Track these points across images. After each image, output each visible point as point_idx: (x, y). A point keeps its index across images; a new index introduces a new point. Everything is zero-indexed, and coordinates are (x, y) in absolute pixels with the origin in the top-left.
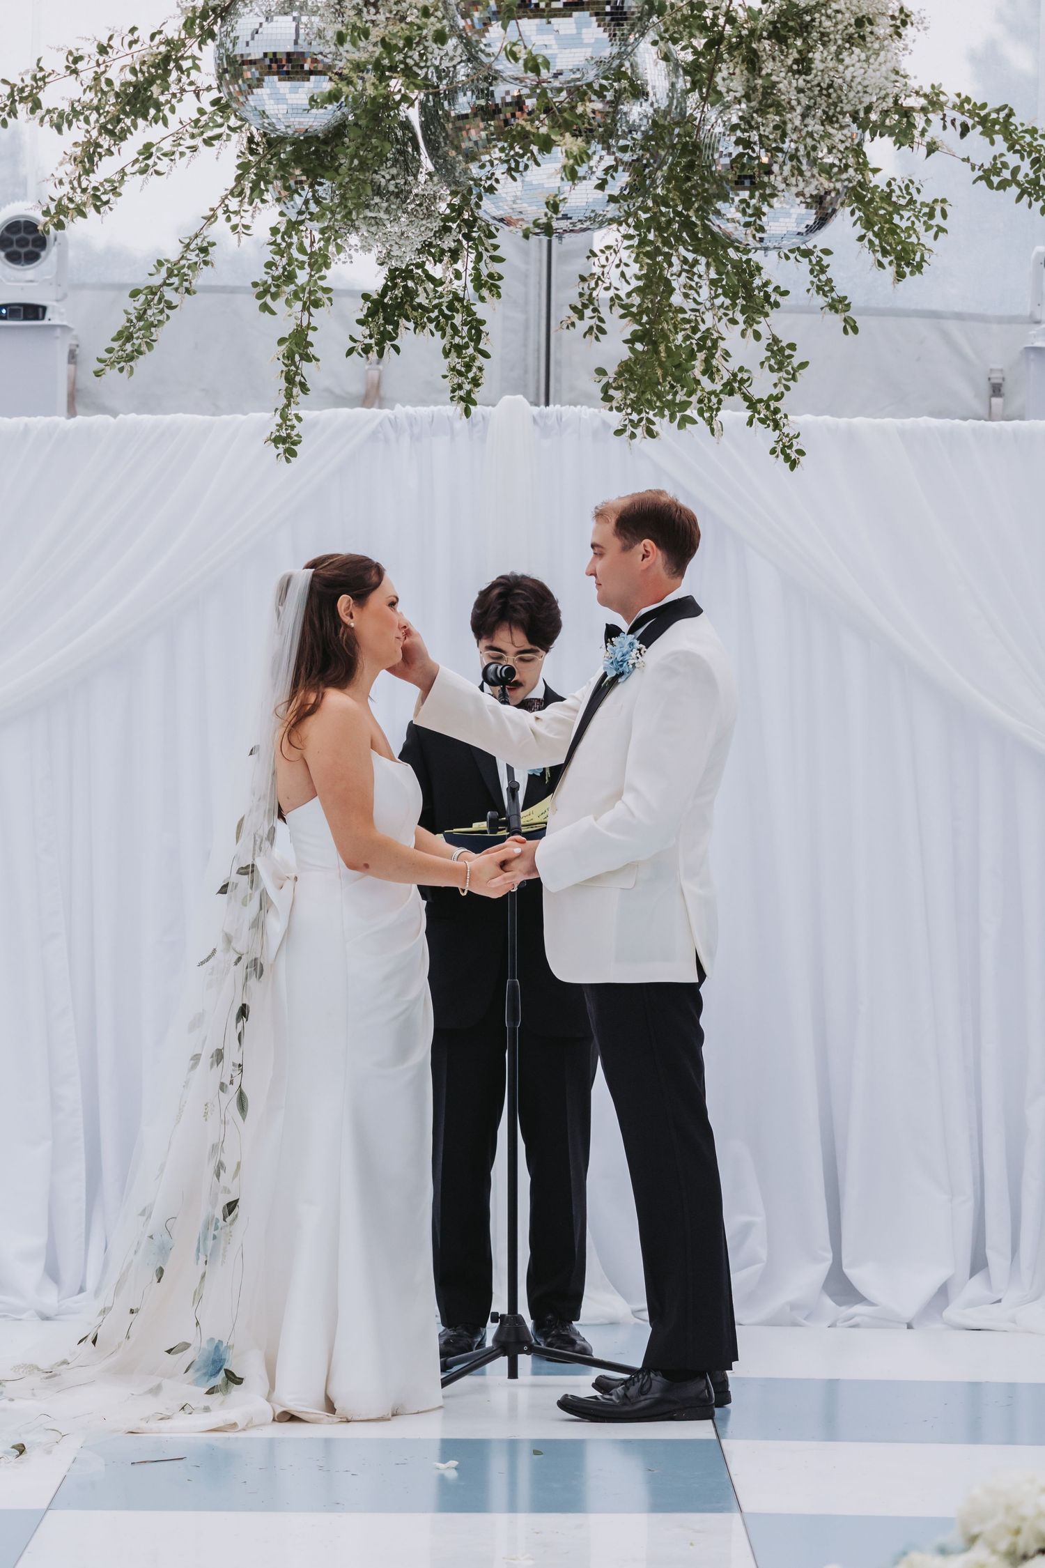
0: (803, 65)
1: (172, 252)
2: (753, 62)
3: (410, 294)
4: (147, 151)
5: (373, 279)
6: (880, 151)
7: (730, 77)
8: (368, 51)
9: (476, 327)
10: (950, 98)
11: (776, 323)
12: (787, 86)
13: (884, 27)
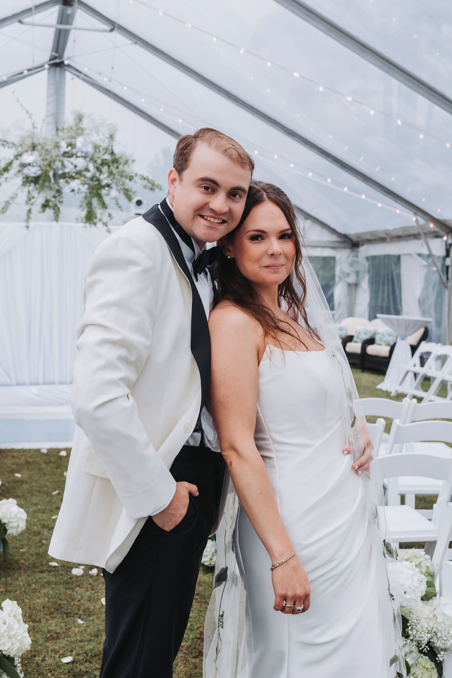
0: (117, 168)
1: (11, 195)
2: (109, 167)
3: (48, 204)
4: (6, 178)
5: (43, 201)
6: (127, 181)
7: (105, 169)
8: (46, 163)
9: (59, 209)
10: (139, 174)
11: (109, 210)
12: (114, 171)
13: (130, 162)
